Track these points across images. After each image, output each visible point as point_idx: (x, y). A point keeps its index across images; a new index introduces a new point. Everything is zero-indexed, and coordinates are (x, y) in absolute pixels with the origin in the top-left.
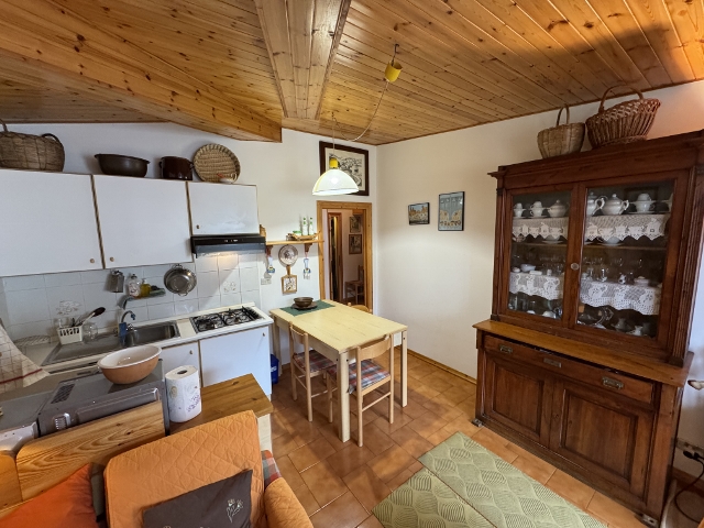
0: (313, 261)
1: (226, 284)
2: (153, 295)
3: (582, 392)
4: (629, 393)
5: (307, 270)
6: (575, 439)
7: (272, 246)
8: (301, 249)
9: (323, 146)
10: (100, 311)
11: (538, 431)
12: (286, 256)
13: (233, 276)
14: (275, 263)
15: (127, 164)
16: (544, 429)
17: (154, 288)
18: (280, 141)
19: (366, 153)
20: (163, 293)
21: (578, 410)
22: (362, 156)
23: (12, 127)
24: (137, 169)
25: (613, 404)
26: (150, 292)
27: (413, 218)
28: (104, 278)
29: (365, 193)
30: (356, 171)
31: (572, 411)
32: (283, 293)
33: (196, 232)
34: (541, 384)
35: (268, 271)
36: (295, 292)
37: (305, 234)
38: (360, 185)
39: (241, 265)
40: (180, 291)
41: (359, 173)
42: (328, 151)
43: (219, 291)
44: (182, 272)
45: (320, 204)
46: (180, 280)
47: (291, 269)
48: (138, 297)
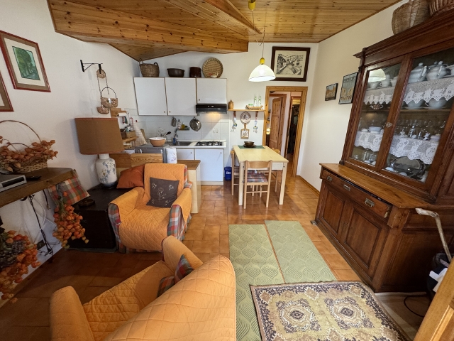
0: (261, 123)
1: (214, 129)
2: (186, 130)
3: (360, 210)
4: (376, 210)
5: (256, 127)
6: (351, 238)
7: (237, 111)
8: (253, 115)
9: (275, 49)
10: (169, 133)
11: (337, 232)
12: (244, 118)
13: (217, 126)
14: (238, 121)
15: (176, 72)
16: (340, 230)
17: (186, 126)
18: (247, 51)
19: (308, 50)
20: (188, 129)
21: (356, 220)
22: (305, 53)
23: (145, 62)
24: (180, 74)
25: (372, 219)
26: (185, 128)
27: (328, 96)
28: (171, 120)
29: (304, 79)
30: (298, 64)
31: (353, 221)
32: (242, 138)
33: (199, 102)
34: (344, 202)
35: (234, 125)
36: (248, 138)
37: (255, 106)
38: (300, 74)
39: (221, 121)
40: (195, 130)
41: (300, 65)
42: (278, 53)
43: (210, 132)
44: (196, 121)
45: (268, 88)
46: (194, 124)
47: (247, 125)
48: (181, 129)
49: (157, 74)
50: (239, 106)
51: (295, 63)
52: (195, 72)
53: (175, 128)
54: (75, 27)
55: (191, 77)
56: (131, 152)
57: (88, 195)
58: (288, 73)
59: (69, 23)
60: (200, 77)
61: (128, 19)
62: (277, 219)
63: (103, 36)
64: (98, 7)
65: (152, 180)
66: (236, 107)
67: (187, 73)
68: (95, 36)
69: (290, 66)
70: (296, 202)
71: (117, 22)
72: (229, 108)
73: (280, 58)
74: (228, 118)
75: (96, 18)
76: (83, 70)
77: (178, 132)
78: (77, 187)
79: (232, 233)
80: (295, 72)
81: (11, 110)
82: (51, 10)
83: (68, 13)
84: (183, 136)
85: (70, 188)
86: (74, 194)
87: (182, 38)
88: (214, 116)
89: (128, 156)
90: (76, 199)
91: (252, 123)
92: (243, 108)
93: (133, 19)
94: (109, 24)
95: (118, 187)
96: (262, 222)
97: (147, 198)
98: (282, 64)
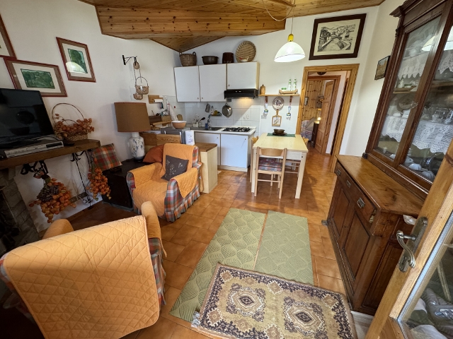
0: (295, 109)
1: (244, 115)
2: (218, 115)
4: (364, 211)
5: (289, 114)
6: (348, 244)
7: (269, 96)
8: (287, 100)
9: (317, 22)
10: (204, 119)
12: (277, 104)
13: (248, 112)
14: (271, 108)
16: (342, 234)
17: (219, 112)
20: (220, 115)
21: (355, 224)
23: (186, 52)
24: (213, 61)
27: (378, 73)
28: (205, 106)
30: (347, 37)
31: (352, 225)
32: (272, 125)
33: (229, 88)
34: (349, 202)
35: (265, 112)
36: (279, 126)
37: (289, 89)
38: (349, 48)
39: (252, 107)
40: (226, 115)
41: (350, 38)
42: (320, 26)
43: (242, 119)
44: (227, 107)
45: (306, 69)
46: (226, 111)
47: (279, 112)
48: (213, 115)
49: (194, 63)
50: (272, 91)
51: (343, 36)
52: (228, 58)
53: (208, 114)
54: (115, 28)
55: (223, 63)
56: (158, 133)
57: (121, 164)
58: (333, 49)
59: (112, 25)
60: (233, 62)
61: (158, 14)
62: (283, 211)
63: (136, 33)
64: (133, 8)
65: (168, 157)
66: (267, 92)
67: (221, 59)
68: (130, 33)
69: (337, 40)
70: (318, 199)
71: (147, 19)
72: (260, 94)
73: (324, 31)
74: (259, 103)
75: (131, 18)
76: (125, 64)
77: (211, 117)
78: (113, 157)
79: (229, 216)
80: (342, 47)
81: (66, 96)
82: (98, 16)
83: (111, 17)
84: (215, 122)
85: (106, 157)
86: (108, 162)
87: (208, 24)
88: (245, 101)
89: (155, 135)
90: (110, 166)
91: (285, 109)
92: (276, 93)
93: (162, 14)
94: (141, 21)
95: (144, 161)
96: (266, 211)
97: (163, 173)
98: (325, 39)
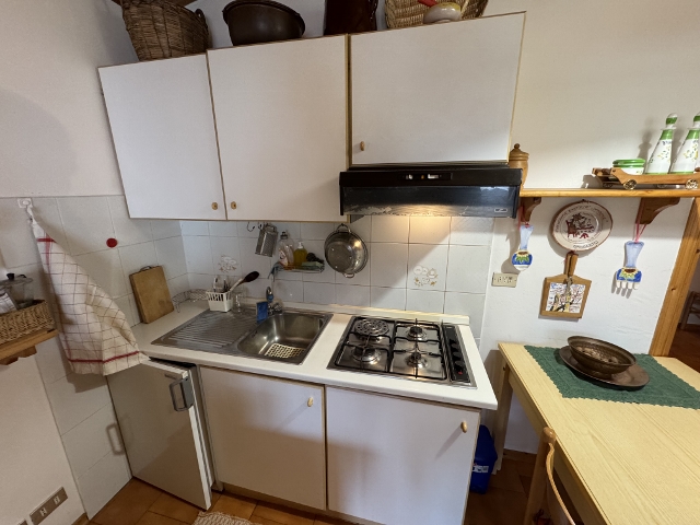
1: (418, 271)
2: (309, 268)
5: (631, 274)
7: (536, 200)
10: (253, 276)
17: (312, 257)
33: (360, 159)
35: (513, 260)
36: (576, 318)
40: (342, 270)
47: (580, 262)
53: (271, 261)
55: (330, 30)
